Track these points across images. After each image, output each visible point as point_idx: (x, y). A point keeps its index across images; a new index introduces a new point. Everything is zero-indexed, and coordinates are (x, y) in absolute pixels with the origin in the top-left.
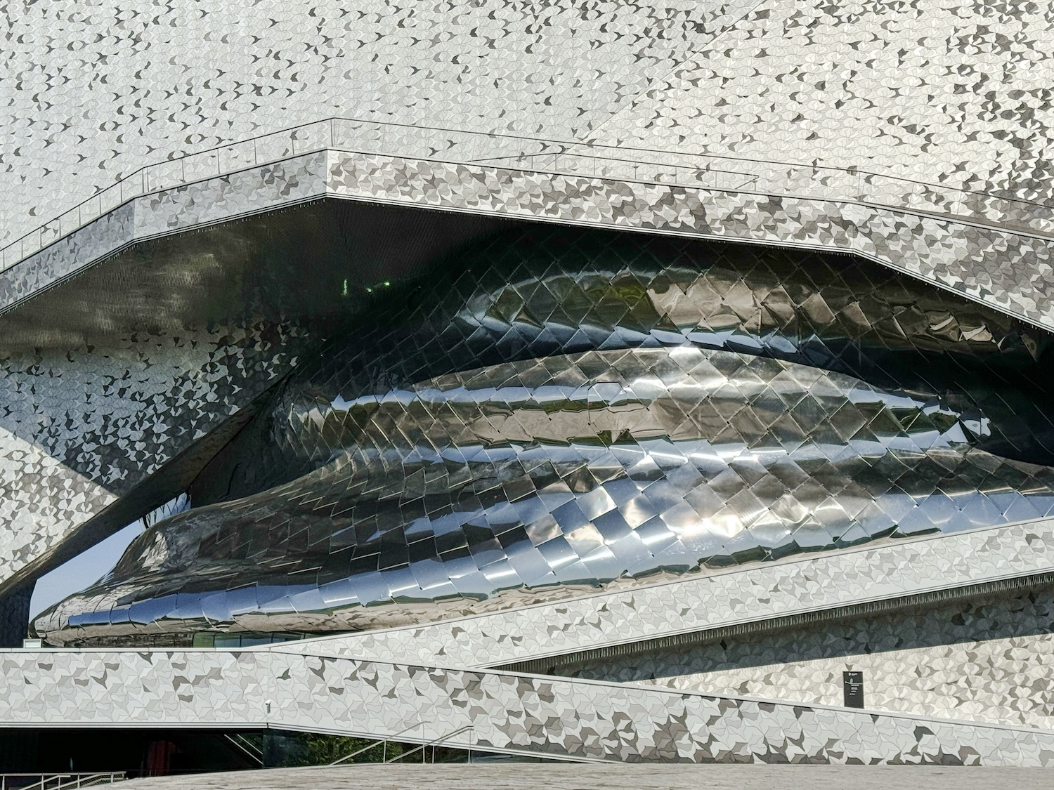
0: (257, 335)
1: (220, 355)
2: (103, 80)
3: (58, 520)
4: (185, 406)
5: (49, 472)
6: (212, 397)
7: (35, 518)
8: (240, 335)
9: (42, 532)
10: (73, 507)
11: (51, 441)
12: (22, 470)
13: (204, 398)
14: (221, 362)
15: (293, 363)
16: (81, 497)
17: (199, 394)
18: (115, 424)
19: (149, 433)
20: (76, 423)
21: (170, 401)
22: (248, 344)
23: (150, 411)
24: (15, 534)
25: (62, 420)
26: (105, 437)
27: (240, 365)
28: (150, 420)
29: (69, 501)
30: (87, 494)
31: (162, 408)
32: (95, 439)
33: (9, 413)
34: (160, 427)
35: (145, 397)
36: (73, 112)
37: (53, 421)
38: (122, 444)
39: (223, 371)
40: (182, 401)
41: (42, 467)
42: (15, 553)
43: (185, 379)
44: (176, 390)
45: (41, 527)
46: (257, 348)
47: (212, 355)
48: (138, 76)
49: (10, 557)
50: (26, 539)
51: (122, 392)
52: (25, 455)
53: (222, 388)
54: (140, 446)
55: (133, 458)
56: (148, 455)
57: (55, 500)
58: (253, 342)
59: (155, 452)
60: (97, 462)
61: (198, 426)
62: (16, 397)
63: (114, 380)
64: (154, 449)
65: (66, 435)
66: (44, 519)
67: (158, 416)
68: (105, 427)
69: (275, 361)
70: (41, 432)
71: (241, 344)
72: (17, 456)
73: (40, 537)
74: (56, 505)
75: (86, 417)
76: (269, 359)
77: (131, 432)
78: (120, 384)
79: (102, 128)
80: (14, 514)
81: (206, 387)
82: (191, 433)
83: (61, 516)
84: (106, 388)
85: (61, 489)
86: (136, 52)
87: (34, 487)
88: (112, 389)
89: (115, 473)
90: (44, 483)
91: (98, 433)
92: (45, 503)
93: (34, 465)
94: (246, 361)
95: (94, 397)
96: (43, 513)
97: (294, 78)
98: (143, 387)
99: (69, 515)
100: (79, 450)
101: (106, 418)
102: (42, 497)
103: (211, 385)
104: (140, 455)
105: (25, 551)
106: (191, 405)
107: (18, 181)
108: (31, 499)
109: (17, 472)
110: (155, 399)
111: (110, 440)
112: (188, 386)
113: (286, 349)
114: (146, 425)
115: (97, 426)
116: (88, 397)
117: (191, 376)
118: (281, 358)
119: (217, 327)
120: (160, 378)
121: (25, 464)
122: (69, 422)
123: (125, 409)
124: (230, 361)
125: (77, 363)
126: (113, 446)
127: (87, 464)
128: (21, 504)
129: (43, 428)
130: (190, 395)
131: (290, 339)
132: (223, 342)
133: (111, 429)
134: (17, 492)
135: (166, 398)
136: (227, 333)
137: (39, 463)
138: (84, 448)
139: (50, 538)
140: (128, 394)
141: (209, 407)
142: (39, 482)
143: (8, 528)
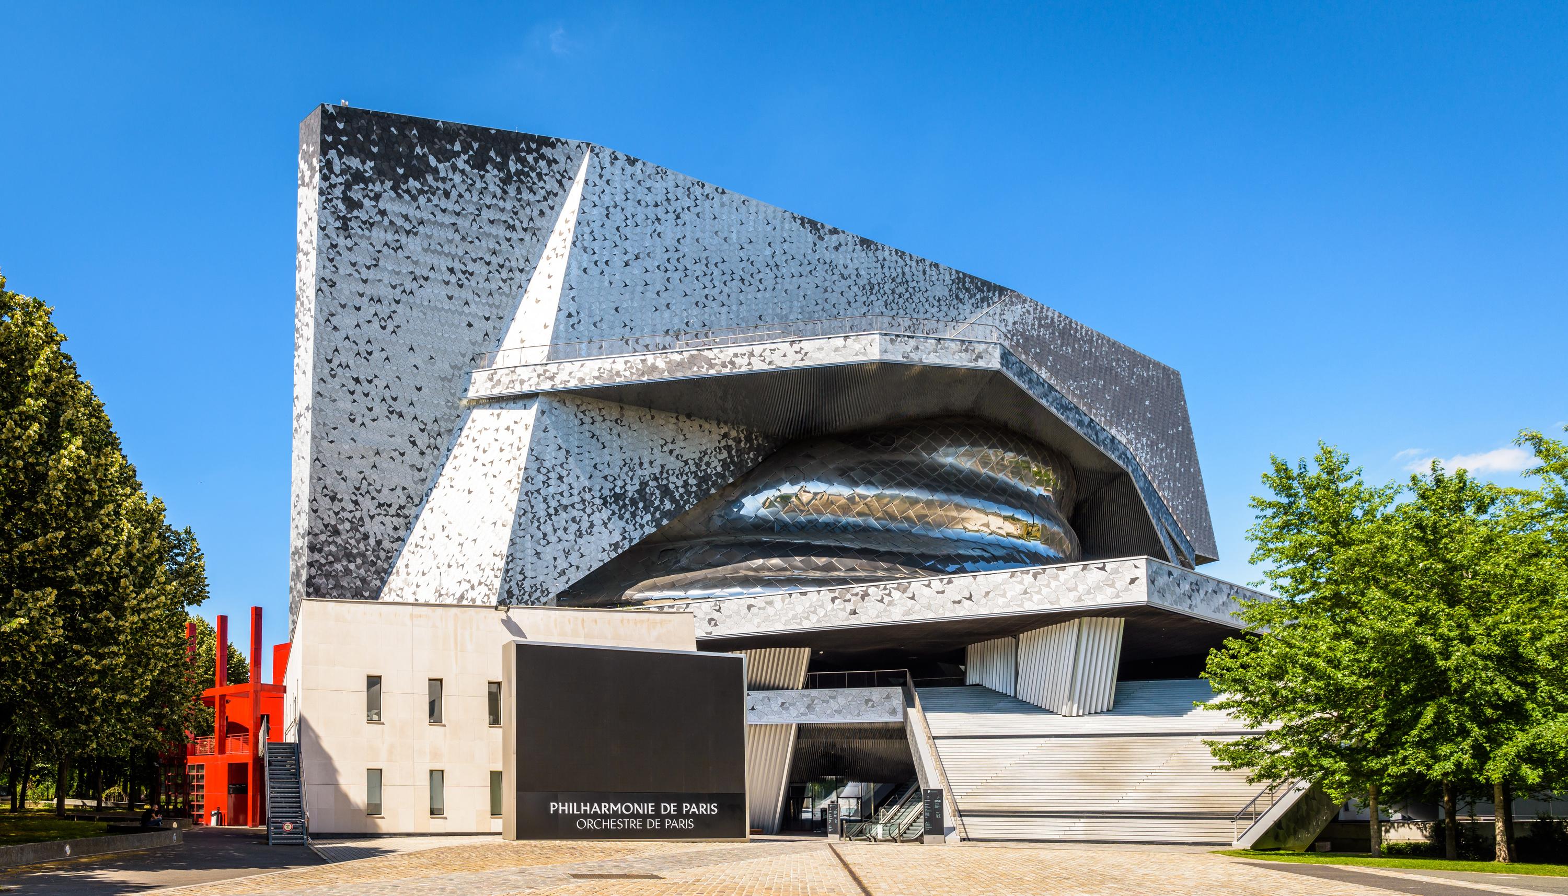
0: (742, 436)
1: (723, 443)
2: (659, 235)
3: (636, 529)
4: (705, 470)
5: (630, 495)
6: (719, 469)
7: (622, 523)
8: (734, 434)
9: (626, 535)
10: (644, 522)
11: (630, 474)
12: (613, 489)
13: (715, 468)
14: (724, 447)
15: (760, 459)
16: (648, 517)
17: (713, 465)
18: (667, 472)
19: (686, 484)
20: (646, 465)
21: (698, 465)
22: (738, 441)
23: (687, 469)
24: (611, 533)
25: (636, 461)
26: (662, 479)
27: (734, 453)
28: (687, 474)
29: (642, 517)
30: (653, 515)
31: (693, 469)
32: (656, 479)
33: (604, 447)
34: (692, 481)
35: (684, 459)
36: (642, 249)
37: (632, 460)
38: (671, 486)
39: (725, 454)
40: (704, 467)
41: (626, 491)
42: (610, 545)
43: (706, 453)
44: (701, 459)
45: (626, 532)
46: (742, 445)
47: (719, 442)
48: (678, 241)
49: (607, 548)
50: (617, 537)
51: (671, 452)
52: (615, 479)
53: (725, 465)
54: (681, 490)
55: (678, 498)
56: (686, 497)
57: (634, 515)
58: (740, 441)
59: (689, 496)
60: (658, 495)
61: (713, 486)
62: (609, 437)
63: (666, 443)
64: (689, 493)
65: (639, 472)
66: (627, 526)
67: (691, 473)
68: (662, 473)
69: (751, 455)
70: (624, 465)
71: (734, 439)
72: (609, 478)
73: (625, 538)
74: (634, 518)
75: (651, 463)
76: (748, 454)
77: (676, 480)
78: (670, 446)
79: (658, 267)
80: (609, 519)
81: (716, 461)
82: (709, 489)
83: (637, 526)
84: (662, 446)
85: (637, 508)
86: (677, 225)
87: (621, 503)
88: (666, 448)
89: (668, 505)
90: (627, 501)
91: (658, 476)
92: (627, 515)
93: (621, 488)
94: (737, 451)
95: (655, 451)
96: (627, 522)
97: (760, 280)
98: (683, 452)
99: (642, 526)
100: (647, 484)
101: (662, 466)
102: (626, 511)
103: (719, 461)
104: (681, 496)
105: (616, 546)
106: (709, 471)
107: (607, 284)
108: (620, 510)
109: (610, 490)
110: (690, 462)
111: (665, 482)
112: (706, 459)
113: (756, 450)
114: (685, 477)
115: (657, 470)
116: (652, 449)
117: (709, 452)
118: (754, 455)
119: (722, 425)
120: (693, 449)
121: (615, 486)
122: (641, 464)
123: (673, 464)
124: (728, 448)
125: (644, 425)
126: (666, 486)
127: (652, 494)
128: (614, 513)
129: (626, 464)
130: (708, 464)
131: (759, 445)
132: (725, 436)
133: (665, 475)
134: (611, 504)
135: (695, 463)
136: (727, 430)
137: (624, 487)
138: (650, 483)
139: (631, 540)
140: (675, 454)
141: (717, 474)
142: (624, 500)
143: (606, 528)
